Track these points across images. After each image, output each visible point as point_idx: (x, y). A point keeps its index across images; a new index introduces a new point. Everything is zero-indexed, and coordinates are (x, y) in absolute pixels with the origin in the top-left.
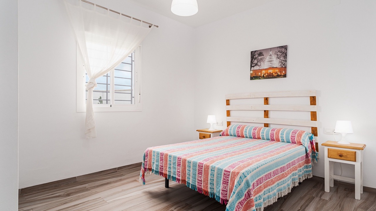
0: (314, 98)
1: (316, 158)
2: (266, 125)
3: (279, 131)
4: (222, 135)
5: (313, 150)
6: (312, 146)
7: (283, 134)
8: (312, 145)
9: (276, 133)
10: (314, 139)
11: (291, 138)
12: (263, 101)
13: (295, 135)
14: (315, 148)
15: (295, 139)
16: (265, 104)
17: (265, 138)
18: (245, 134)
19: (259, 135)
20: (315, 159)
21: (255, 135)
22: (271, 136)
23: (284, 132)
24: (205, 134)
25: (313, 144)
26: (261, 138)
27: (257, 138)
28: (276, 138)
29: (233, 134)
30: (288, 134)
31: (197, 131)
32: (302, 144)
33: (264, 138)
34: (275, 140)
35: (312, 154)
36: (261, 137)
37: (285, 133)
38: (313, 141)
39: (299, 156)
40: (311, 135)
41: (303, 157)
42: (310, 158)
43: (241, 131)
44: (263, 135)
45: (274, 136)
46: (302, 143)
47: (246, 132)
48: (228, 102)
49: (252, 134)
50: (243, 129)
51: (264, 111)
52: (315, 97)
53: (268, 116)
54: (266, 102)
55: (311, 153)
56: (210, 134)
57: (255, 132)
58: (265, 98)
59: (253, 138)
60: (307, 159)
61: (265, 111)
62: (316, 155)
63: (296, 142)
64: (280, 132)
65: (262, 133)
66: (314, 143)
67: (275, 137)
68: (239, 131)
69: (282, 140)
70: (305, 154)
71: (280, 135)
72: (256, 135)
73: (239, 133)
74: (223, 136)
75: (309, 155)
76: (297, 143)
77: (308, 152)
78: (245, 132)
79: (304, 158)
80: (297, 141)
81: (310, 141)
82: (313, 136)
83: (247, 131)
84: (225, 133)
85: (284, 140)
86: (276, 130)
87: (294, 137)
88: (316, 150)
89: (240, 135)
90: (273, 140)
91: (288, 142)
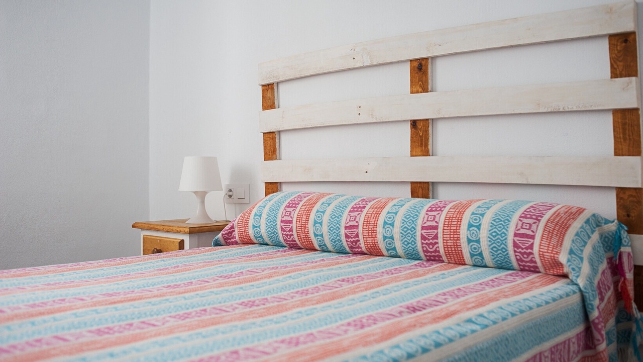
0: (626, 41)
1: (635, 342)
2: (421, 190)
3: (461, 213)
4: (223, 241)
5: (622, 303)
6: (616, 283)
7: (479, 227)
8: (617, 278)
9: (448, 223)
10: (628, 249)
11: (515, 245)
12: (404, 74)
13: (534, 227)
14: (632, 294)
15: (531, 247)
16: (414, 90)
17: (400, 251)
18: (316, 235)
19: (373, 233)
20: (631, 350)
21: (357, 236)
22: (423, 237)
23: (482, 215)
24: (161, 240)
25: (623, 274)
26: (385, 252)
27: (364, 249)
28: (446, 247)
29: (270, 234)
30: (500, 223)
31: (133, 226)
32: (565, 276)
33: (394, 249)
34: (444, 258)
35: (618, 321)
36: (382, 246)
37: (486, 222)
38: (625, 259)
39: (542, 340)
40: (613, 227)
41: (568, 341)
42: (602, 346)
43: (299, 219)
44: (388, 235)
45: (436, 237)
46: (566, 270)
47: (321, 223)
48: (269, 94)
49: (343, 232)
50: (309, 211)
51: (409, 124)
52: (630, 39)
53: (426, 145)
54: (420, 80)
55: (612, 322)
56: (180, 237)
57: (354, 223)
58: (416, 64)
59: (348, 249)
60: (589, 353)
61: (414, 124)
62: (634, 329)
63: (539, 264)
64: (466, 218)
65: (385, 223)
66: (626, 267)
67: (440, 241)
68: (291, 222)
69: (472, 255)
70: (580, 328)
71: (464, 233)
72: (361, 237)
73: (291, 230)
74: (228, 244)
75: (599, 331)
76: (542, 269)
77: (594, 314)
78: (315, 222)
79: (574, 348)
80: (542, 256)
81: (610, 260)
82: (624, 235)
83: (326, 219)
84: (236, 234)
85: (481, 254)
86: (448, 208)
87: (527, 236)
88: (634, 306)
89: (296, 238)
90: (433, 258)
91: (502, 266)
